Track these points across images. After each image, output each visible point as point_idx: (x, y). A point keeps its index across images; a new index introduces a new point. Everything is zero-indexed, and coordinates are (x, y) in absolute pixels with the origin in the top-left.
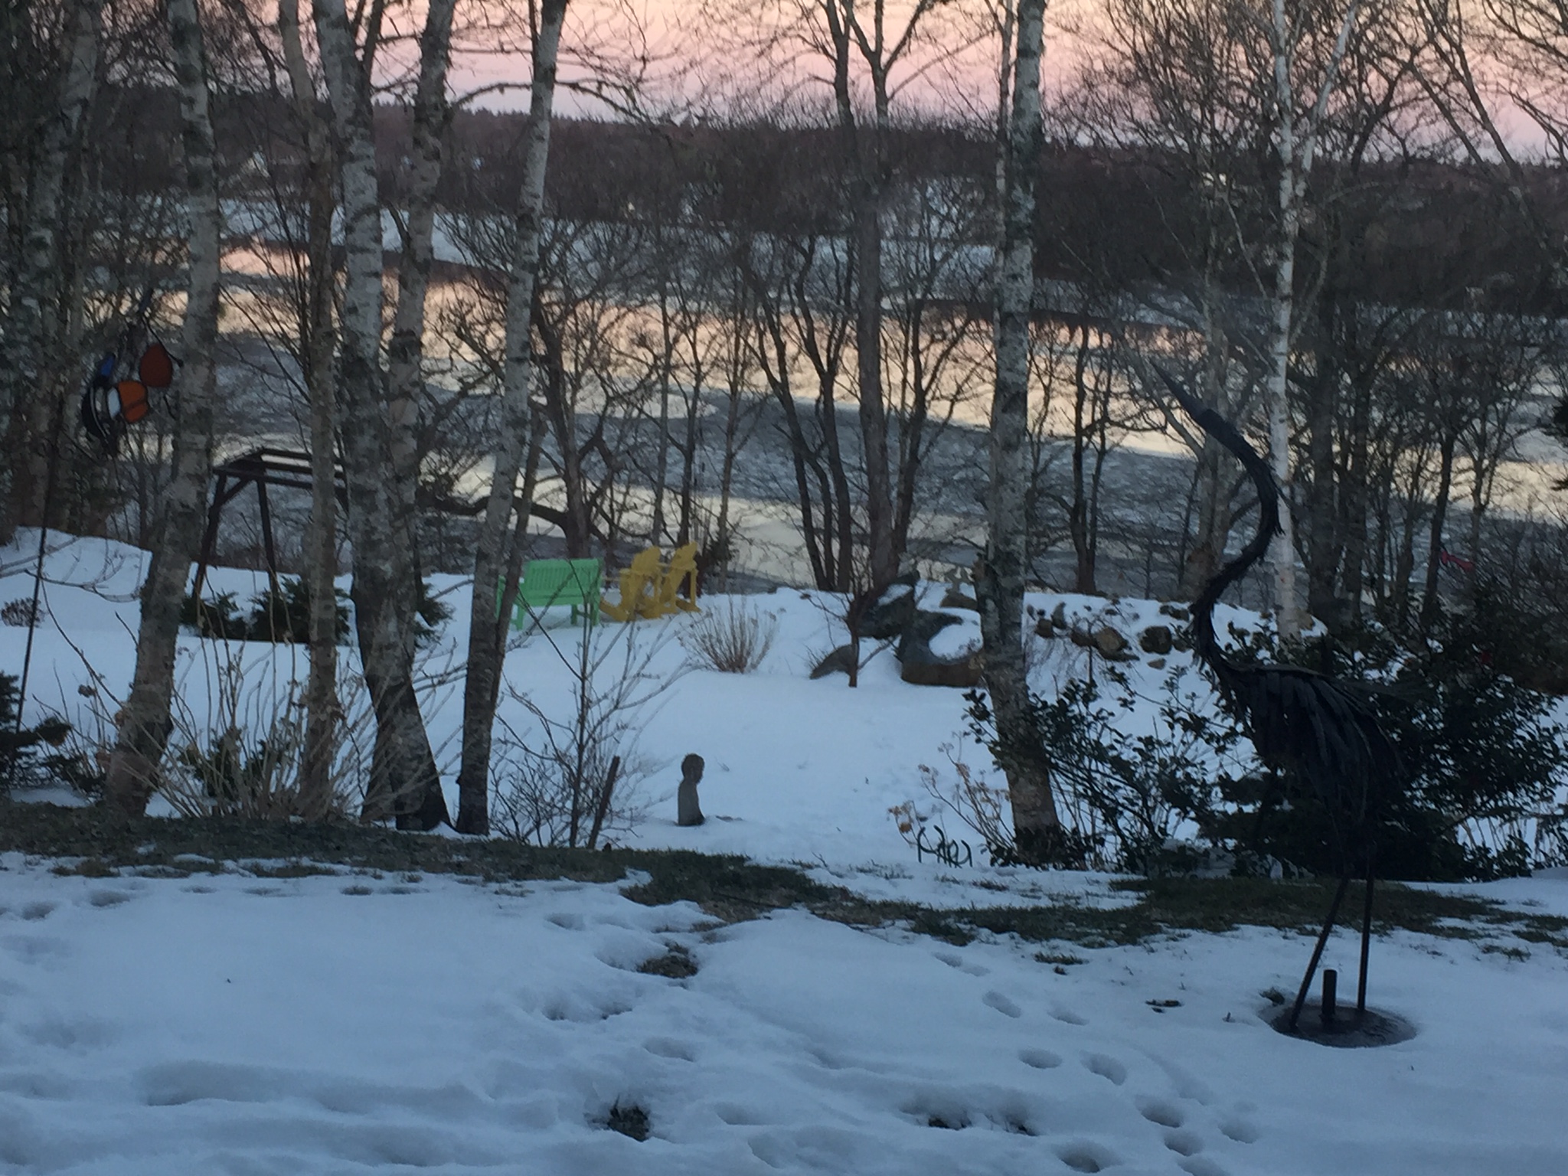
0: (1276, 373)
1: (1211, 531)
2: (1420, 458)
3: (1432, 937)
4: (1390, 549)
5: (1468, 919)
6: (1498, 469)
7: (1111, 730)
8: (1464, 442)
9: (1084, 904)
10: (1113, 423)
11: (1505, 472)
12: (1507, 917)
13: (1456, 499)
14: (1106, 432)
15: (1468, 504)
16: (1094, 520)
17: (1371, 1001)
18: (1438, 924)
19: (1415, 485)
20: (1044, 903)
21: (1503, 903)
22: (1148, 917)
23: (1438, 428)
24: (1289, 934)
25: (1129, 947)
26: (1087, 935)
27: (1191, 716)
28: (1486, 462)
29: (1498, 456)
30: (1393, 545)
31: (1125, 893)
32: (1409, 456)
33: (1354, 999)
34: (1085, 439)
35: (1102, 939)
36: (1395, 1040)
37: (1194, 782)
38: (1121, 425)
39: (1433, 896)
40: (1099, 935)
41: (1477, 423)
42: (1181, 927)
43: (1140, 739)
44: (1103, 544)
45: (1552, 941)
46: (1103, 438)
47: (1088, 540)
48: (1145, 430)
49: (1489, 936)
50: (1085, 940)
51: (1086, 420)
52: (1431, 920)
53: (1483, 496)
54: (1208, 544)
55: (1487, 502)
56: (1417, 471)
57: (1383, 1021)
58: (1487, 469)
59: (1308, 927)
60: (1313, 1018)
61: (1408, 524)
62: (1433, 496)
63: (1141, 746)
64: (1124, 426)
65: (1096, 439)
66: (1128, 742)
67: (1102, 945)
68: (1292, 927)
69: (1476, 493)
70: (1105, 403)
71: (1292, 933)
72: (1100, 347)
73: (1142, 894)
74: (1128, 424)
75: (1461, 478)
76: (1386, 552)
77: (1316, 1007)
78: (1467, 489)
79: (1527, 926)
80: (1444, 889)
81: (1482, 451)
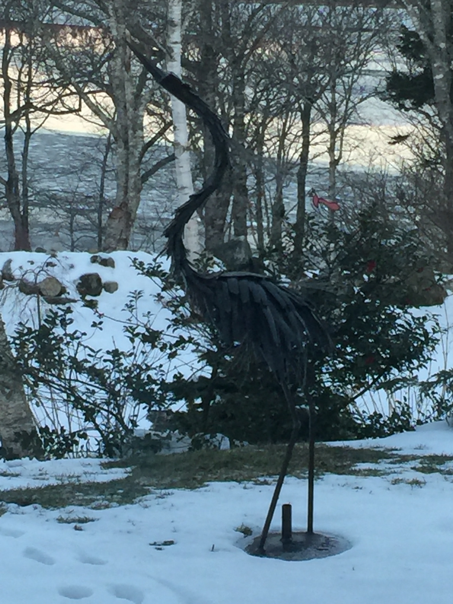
0: (172, 59)
1: (126, 193)
2: (285, 124)
3: (354, 477)
4: (265, 201)
5: (377, 463)
6: (346, 131)
7: (85, 347)
8: (319, 110)
9: (84, 480)
10: (36, 109)
11: (351, 133)
12: (404, 459)
13: (315, 156)
14: (30, 116)
15: (325, 160)
16: (26, 191)
17: (316, 527)
18: (357, 468)
19: (282, 146)
20: (53, 482)
21: (400, 450)
22: (138, 484)
23: (297, 100)
24: (248, 486)
25: (128, 506)
26: (93, 501)
27: (148, 330)
28: (337, 126)
29: (345, 121)
30: (268, 197)
31: (114, 470)
32: (276, 124)
33: (304, 527)
34: (13, 124)
35: (107, 502)
36: (339, 551)
37: (154, 382)
38: (42, 110)
39: (348, 450)
40: (103, 500)
41: (328, 94)
42: (165, 488)
43: (108, 352)
44: (34, 211)
45: (440, 471)
46: (28, 122)
47: (21, 208)
48: (63, 113)
49: (395, 472)
50: (93, 505)
51: (13, 108)
52: (350, 466)
53: (337, 153)
54: (124, 204)
55: (340, 157)
56: (283, 136)
57: (327, 539)
58: (338, 131)
59: (262, 479)
60: (276, 542)
61: (278, 179)
62: (297, 156)
63: (110, 357)
64: (45, 111)
65: (23, 123)
66: (98, 356)
67: (107, 507)
68: (249, 479)
69: (331, 150)
70: (28, 92)
71: (250, 484)
72: (21, 44)
73: (129, 469)
74: (49, 108)
75: (318, 139)
76: (263, 205)
77: (276, 535)
78: (324, 148)
79: (421, 463)
80: (355, 444)
81: (333, 116)
